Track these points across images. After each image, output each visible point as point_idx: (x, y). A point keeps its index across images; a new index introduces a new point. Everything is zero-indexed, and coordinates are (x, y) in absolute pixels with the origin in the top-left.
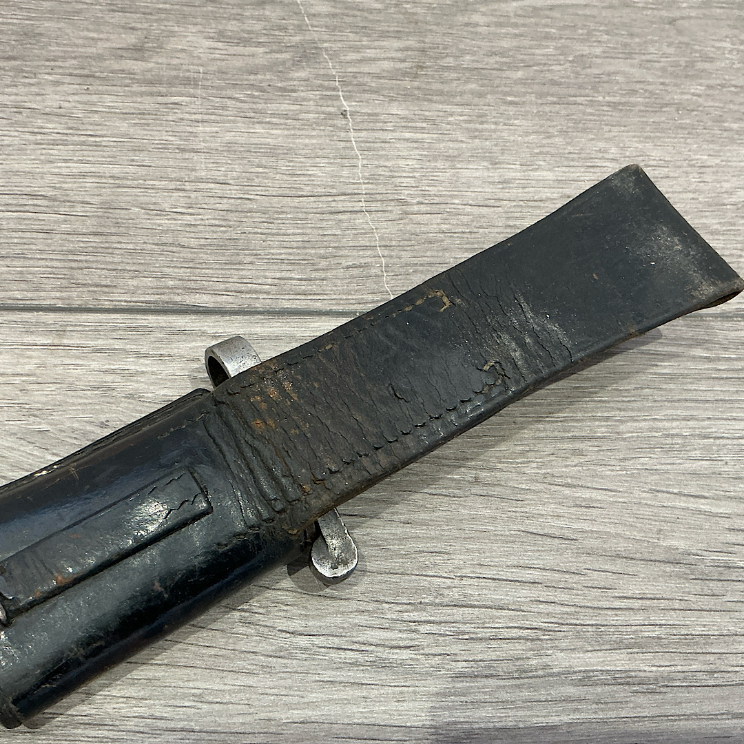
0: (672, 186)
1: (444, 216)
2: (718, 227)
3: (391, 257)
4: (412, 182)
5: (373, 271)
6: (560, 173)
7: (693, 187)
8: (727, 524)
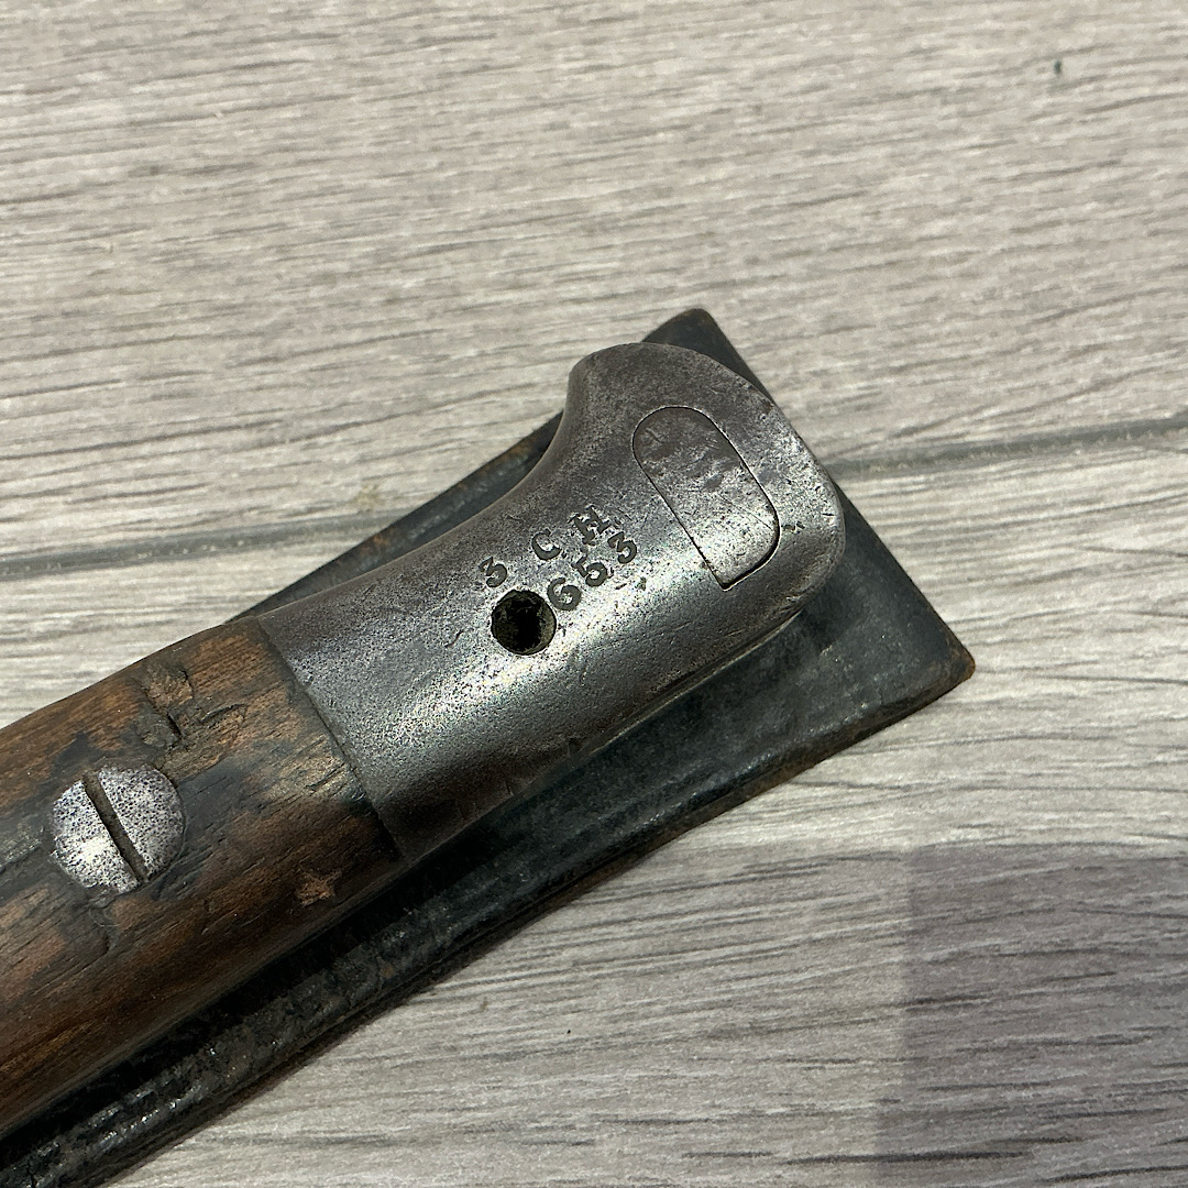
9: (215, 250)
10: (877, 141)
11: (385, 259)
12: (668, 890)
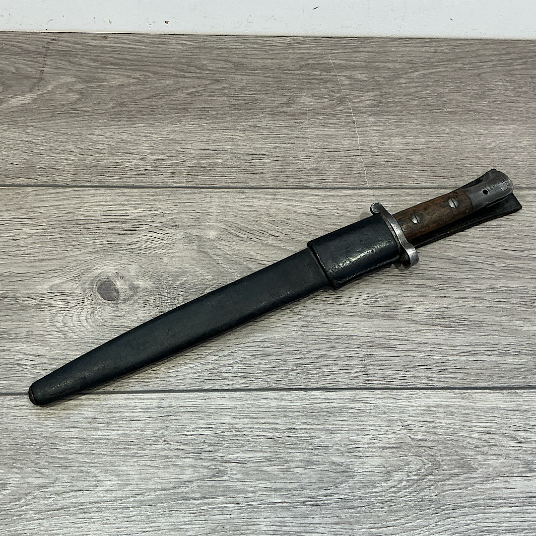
0: (467, 142)
1: (386, 156)
2: (482, 157)
3: (368, 170)
4: (376, 145)
5: (362, 175)
6: (427, 139)
7: (475, 142)
8: (467, 249)
9: (436, 157)
10: (513, 152)
11: (456, 160)
12: (489, 225)
